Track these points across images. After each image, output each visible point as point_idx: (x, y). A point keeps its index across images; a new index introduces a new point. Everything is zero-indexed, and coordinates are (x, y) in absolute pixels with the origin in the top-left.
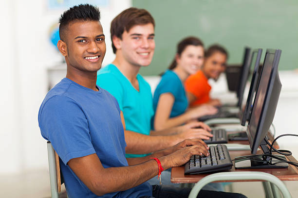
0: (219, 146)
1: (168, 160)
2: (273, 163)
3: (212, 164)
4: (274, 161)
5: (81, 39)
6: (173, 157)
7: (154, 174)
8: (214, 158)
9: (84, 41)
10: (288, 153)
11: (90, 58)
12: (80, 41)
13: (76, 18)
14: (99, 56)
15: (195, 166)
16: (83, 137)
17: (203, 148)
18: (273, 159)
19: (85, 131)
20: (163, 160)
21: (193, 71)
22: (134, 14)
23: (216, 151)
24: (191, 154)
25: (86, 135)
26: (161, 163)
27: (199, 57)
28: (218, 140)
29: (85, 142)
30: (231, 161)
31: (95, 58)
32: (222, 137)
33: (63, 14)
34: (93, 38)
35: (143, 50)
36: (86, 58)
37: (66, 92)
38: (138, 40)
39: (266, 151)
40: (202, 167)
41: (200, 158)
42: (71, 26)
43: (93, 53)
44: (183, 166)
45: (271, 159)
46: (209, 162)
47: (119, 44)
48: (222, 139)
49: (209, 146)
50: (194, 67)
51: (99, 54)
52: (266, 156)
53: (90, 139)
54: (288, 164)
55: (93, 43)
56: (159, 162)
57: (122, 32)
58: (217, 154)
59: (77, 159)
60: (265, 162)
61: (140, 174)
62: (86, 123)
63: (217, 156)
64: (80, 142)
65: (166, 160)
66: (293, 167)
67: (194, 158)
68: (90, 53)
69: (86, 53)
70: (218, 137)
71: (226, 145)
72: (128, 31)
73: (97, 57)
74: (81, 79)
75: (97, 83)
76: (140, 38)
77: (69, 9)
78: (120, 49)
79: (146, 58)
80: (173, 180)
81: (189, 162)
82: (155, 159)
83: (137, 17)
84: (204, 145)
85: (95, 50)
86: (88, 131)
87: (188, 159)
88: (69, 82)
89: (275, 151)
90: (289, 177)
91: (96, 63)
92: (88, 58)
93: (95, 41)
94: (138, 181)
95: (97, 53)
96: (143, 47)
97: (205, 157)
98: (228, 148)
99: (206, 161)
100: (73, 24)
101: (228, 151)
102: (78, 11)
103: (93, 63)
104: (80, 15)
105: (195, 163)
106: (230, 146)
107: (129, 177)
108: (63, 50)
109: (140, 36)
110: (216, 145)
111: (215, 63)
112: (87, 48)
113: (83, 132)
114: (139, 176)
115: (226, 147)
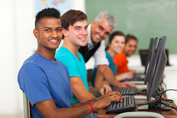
0: (130, 96)
1: (97, 104)
2: (161, 107)
3: (123, 107)
4: (162, 106)
5: (47, 28)
6: (100, 102)
7: (88, 113)
8: (125, 103)
9: (49, 30)
10: (172, 101)
11: (52, 41)
12: (47, 30)
13: (45, 16)
14: (58, 40)
15: (113, 108)
16: (45, 89)
17: (119, 97)
18: (162, 105)
19: (46, 85)
20: (94, 104)
21: (119, 51)
22: (76, 14)
23: (127, 99)
24: (112, 100)
25: (46, 87)
26: (93, 106)
27: (122, 43)
28: (130, 93)
29: (46, 92)
30: (135, 105)
31: (55, 41)
32: (133, 91)
33: (38, 13)
34: (55, 28)
35: (82, 37)
36: (50, 41)
37: (35, 61)
38: (79, 30)
39: (158, 100)
40: (117, 108)
41: (117, 103)
42: (42, 20)
43: (54, 38)
44: (106, 108)
45: (161, 105)
46: (121, 105)
47: (66, 33)
48: (132, 93)
49: (123, 96)
50: (119, 49)
51: (58, 39)
52: (158, 103)
53: (49, 90)
54: (170, 108)
55: (55, 32)
56: (91, 105)
57: (68, 26)
58: (127, 101)
59: (40, 102)
60: (157, 107)
61: (80, 112)
62: (46, 80)
63: (127, 102)
64: (43, 92)
65: (96, 104)
66: (174, 110)
67: (113, 103)
68: (52, 38)
69: (50, 38)
70: (130, 92)
71: (134, 96)
72: (72, 25)
73: (57, 40)
74: (45, 54)
75: (55, 57)
76: (80, 29)
77: (42, 10)
78: (67, 36)
79: (84, 41)
80: (98, 116)
81: (110, 105)
82: (89, 104)
83: (78, 16)
84: (120, 96)
85: (55, 36)
86: (47, 85)
87: (109, 104)
88: (38, 55)
89: (164, 100)
90: (170, 116)
91: (55, 44)
92: (51, 41)
93: (56, 31)
94: (78, 116)
95: (57, 38)
96: (82, 34)
97: (120, 102)
98: (135, 98)
99: (120, 105)
100: (43, 19)
101: (135, 100)
102: (47, 12)
103: (54, 44)
104: (48, 14)
105: (113, 106)
106: (136, 97)
107: (72, 114)
108: (36, 35)
109: (80, 28)
110: (128, 96)
111: (131, 46)
112: (51, 34)
113: (45, 86)
114: (79, 114)
115: (134, 97)
